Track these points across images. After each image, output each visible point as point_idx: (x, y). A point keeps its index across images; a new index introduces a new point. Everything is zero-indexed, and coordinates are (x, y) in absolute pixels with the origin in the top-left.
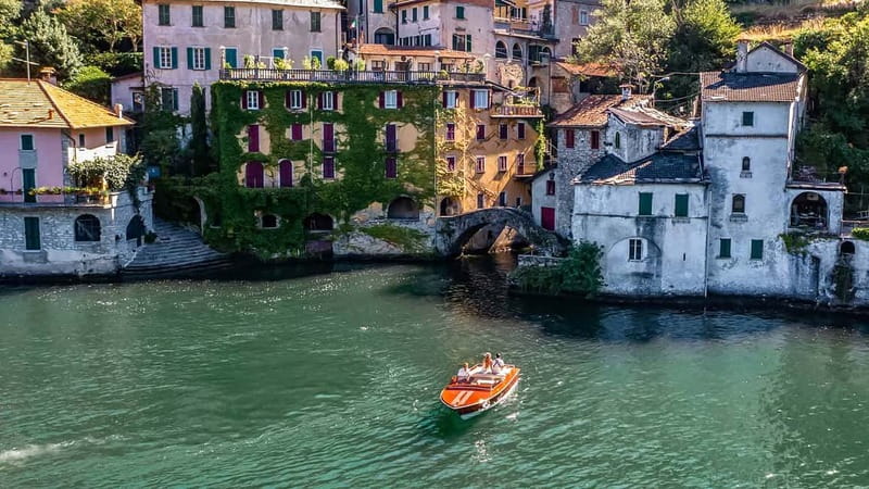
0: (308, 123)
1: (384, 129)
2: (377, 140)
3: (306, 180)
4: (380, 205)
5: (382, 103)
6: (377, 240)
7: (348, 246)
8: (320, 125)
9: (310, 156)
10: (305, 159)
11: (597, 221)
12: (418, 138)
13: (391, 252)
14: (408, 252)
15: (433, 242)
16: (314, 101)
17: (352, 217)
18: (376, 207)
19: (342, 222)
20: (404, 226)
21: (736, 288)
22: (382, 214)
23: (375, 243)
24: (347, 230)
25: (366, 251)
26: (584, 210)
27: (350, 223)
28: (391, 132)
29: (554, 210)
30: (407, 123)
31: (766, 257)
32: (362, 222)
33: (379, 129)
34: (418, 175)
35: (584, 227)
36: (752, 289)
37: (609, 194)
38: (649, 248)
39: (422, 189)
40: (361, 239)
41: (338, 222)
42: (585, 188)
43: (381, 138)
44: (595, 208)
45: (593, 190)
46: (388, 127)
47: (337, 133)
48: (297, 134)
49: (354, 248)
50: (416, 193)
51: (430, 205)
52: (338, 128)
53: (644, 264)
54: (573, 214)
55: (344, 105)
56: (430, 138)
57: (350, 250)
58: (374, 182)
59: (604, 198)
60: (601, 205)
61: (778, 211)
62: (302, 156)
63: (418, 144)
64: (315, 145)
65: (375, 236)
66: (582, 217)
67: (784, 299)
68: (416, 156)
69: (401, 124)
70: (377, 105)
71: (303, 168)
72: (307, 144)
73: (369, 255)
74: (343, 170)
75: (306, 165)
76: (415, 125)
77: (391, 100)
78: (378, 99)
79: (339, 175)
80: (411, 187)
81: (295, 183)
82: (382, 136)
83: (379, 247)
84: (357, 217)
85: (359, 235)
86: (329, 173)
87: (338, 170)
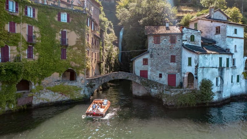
0: (19, 23)
1: (60, 32)
2: (57, 38)
3: (18, 58)
4: (58, 74)
5: (59, 18)
6: (56, 93)
7: (39, 99)
8: (26, 26)
9: (21, 44)
10: (17, 45)
11: (208, 70)
12: (77, 39)
13: (64, 99)
14: (72, 98)
15: (84, 91)
16: (22, 10)
17: (42, 81)
18: (56, 76)
19: (37, 85)
20: (70, 84)
21: (233, 93)
22: (59, 79)
23: (55, 95)
24: (40, 89)
25: (50, 101)
26: (203, 65)
27: (41, 85)
28: (64, 34)
29: (147, 71)
30: (72, 31)
31: (240, 81)
32: (48, 84)
33: (57, 32)
34: (77, 58)
35: (203, 73)
36: (237, 93)
37: (212, 58)
38: (221, 81)
39: (79, 65)
40: (47, 94)
41: (35, 85)
42: (203, 55)
43: (58, 37)
44: (207, 64)
45: (206, 56)
46: (62, 32)
47: (35, 32)
48: (12, 29)
49: (43, 99)
50: (76, 67)
51: (82, 73)
52: (35, 29)
53: (219, 88)
54: (199, 68)
55: (38, 16)
56: (83, 39)
57: (41, 101)
58: (55, 61)
59: (210, 60)
60: (209, 63)
61: (242, 65)
62: (15, 43)
63: (77, 42)
64: (23, 38)
65: (55, 92)
66: (202, 69)
67: (244, 95)
68: (76, 48)
69: (69, 31)
70: (56, 19)
71: (16, 51)
72: (18, 36)
73: (51, 103)
74: (37, 54)
75: (18, 49)
76: (76, 32)
77: (64, 17)
78: (57, 16)
79: (36, 57)
80: (74, 64)
81: (11, 60)
82: (59, 36)
83: (57, 97)
84: (45, 81)
85: (46, 92)
86: (30, 56)
87: (35, 54)
